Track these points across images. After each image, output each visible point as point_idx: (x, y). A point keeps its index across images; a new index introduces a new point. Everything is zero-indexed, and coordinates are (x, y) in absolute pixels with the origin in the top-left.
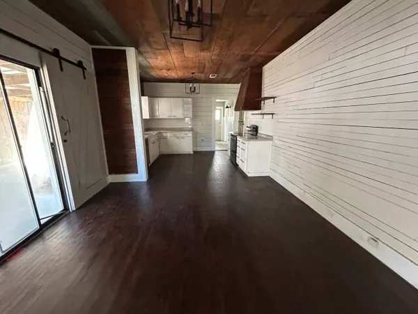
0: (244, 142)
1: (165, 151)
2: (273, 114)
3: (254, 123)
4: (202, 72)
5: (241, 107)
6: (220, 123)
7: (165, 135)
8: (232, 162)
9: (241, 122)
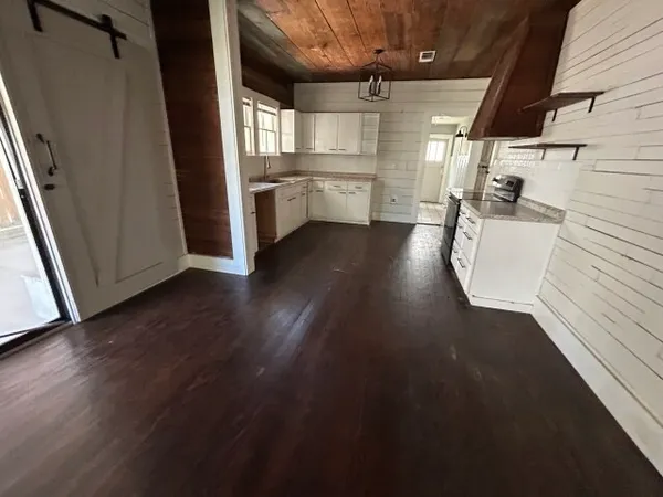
0: (474, 218)
1: (318, 214)
2: (578, 147)
3: (514, 171)
4: (399, 48)
5: (482, 130)
6: (443, 167)
7: (320, 185)
8: (442, 255)
9: (484, 168)
